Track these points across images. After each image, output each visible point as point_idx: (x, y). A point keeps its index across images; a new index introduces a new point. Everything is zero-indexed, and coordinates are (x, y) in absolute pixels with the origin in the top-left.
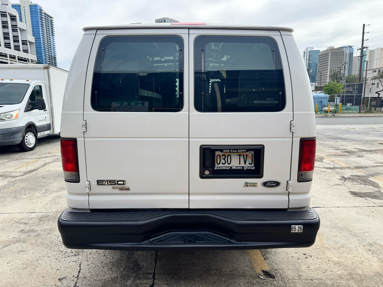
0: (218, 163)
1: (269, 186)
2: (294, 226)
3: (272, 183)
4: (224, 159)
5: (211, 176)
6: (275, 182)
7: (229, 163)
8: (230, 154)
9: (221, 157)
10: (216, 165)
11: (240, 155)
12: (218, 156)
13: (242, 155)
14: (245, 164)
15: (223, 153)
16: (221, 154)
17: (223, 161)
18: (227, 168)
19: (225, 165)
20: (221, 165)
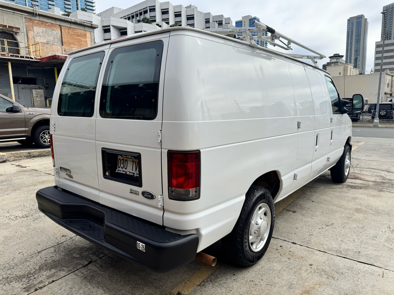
0: (119, 167)
1: (146, 197)
2: (139, 242)
3: (148, 194)
4: (123, 163)
5: (110, 177)
6: (150, 194)
7: (126, 168)
8: (127, 159)
9: (121, 161)
10: (118, 168)
11: (133, 161)
12: (120, 160)
13: (135, 162)
14: (136, 171)
15: (123, 158)
16: (121, 158)
17: (122, 165)
18: (124, 173)
19: (123, 169)
20: (120, 169)
